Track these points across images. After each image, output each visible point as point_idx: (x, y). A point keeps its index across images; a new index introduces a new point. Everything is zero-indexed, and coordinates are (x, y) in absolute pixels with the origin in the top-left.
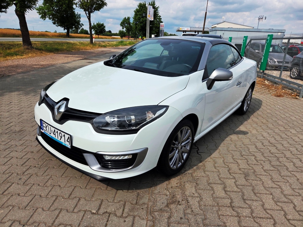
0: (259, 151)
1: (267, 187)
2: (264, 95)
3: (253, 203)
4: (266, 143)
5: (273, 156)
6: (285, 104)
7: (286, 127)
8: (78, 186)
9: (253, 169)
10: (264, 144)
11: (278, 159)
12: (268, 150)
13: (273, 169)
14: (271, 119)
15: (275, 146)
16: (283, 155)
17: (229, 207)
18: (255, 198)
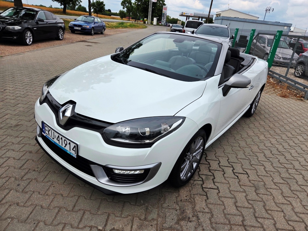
0: (268, 161)
1: (278, 203)
2: (270, 95)
3: (265, 221)
4: (275, 151)
5: (282, 166)
6: (291, 106)
7: (293, 134)
8: (82, 196)
9: (263, 181)
10: (273, 153)
11: (287, 170)
12: (277, 159)
13: (283, 182)
14: (278, 123)
15: (283, 155)
16: (291, 166)
17: (241, 225)
18: (267, 216)
